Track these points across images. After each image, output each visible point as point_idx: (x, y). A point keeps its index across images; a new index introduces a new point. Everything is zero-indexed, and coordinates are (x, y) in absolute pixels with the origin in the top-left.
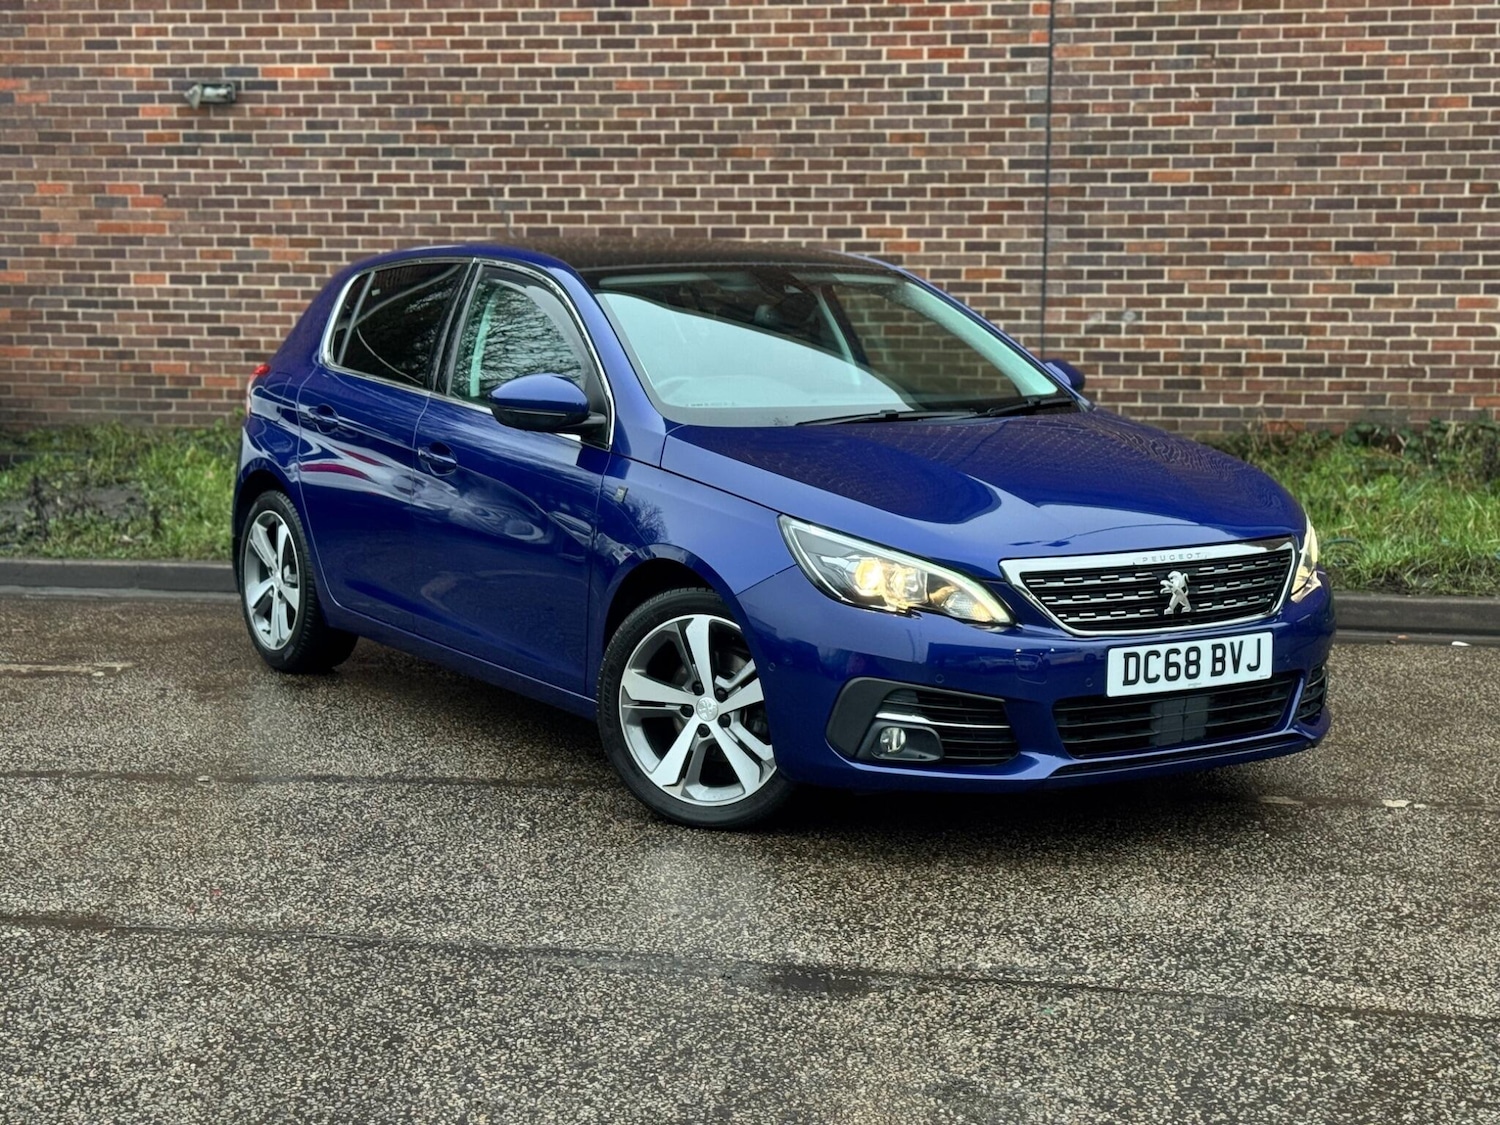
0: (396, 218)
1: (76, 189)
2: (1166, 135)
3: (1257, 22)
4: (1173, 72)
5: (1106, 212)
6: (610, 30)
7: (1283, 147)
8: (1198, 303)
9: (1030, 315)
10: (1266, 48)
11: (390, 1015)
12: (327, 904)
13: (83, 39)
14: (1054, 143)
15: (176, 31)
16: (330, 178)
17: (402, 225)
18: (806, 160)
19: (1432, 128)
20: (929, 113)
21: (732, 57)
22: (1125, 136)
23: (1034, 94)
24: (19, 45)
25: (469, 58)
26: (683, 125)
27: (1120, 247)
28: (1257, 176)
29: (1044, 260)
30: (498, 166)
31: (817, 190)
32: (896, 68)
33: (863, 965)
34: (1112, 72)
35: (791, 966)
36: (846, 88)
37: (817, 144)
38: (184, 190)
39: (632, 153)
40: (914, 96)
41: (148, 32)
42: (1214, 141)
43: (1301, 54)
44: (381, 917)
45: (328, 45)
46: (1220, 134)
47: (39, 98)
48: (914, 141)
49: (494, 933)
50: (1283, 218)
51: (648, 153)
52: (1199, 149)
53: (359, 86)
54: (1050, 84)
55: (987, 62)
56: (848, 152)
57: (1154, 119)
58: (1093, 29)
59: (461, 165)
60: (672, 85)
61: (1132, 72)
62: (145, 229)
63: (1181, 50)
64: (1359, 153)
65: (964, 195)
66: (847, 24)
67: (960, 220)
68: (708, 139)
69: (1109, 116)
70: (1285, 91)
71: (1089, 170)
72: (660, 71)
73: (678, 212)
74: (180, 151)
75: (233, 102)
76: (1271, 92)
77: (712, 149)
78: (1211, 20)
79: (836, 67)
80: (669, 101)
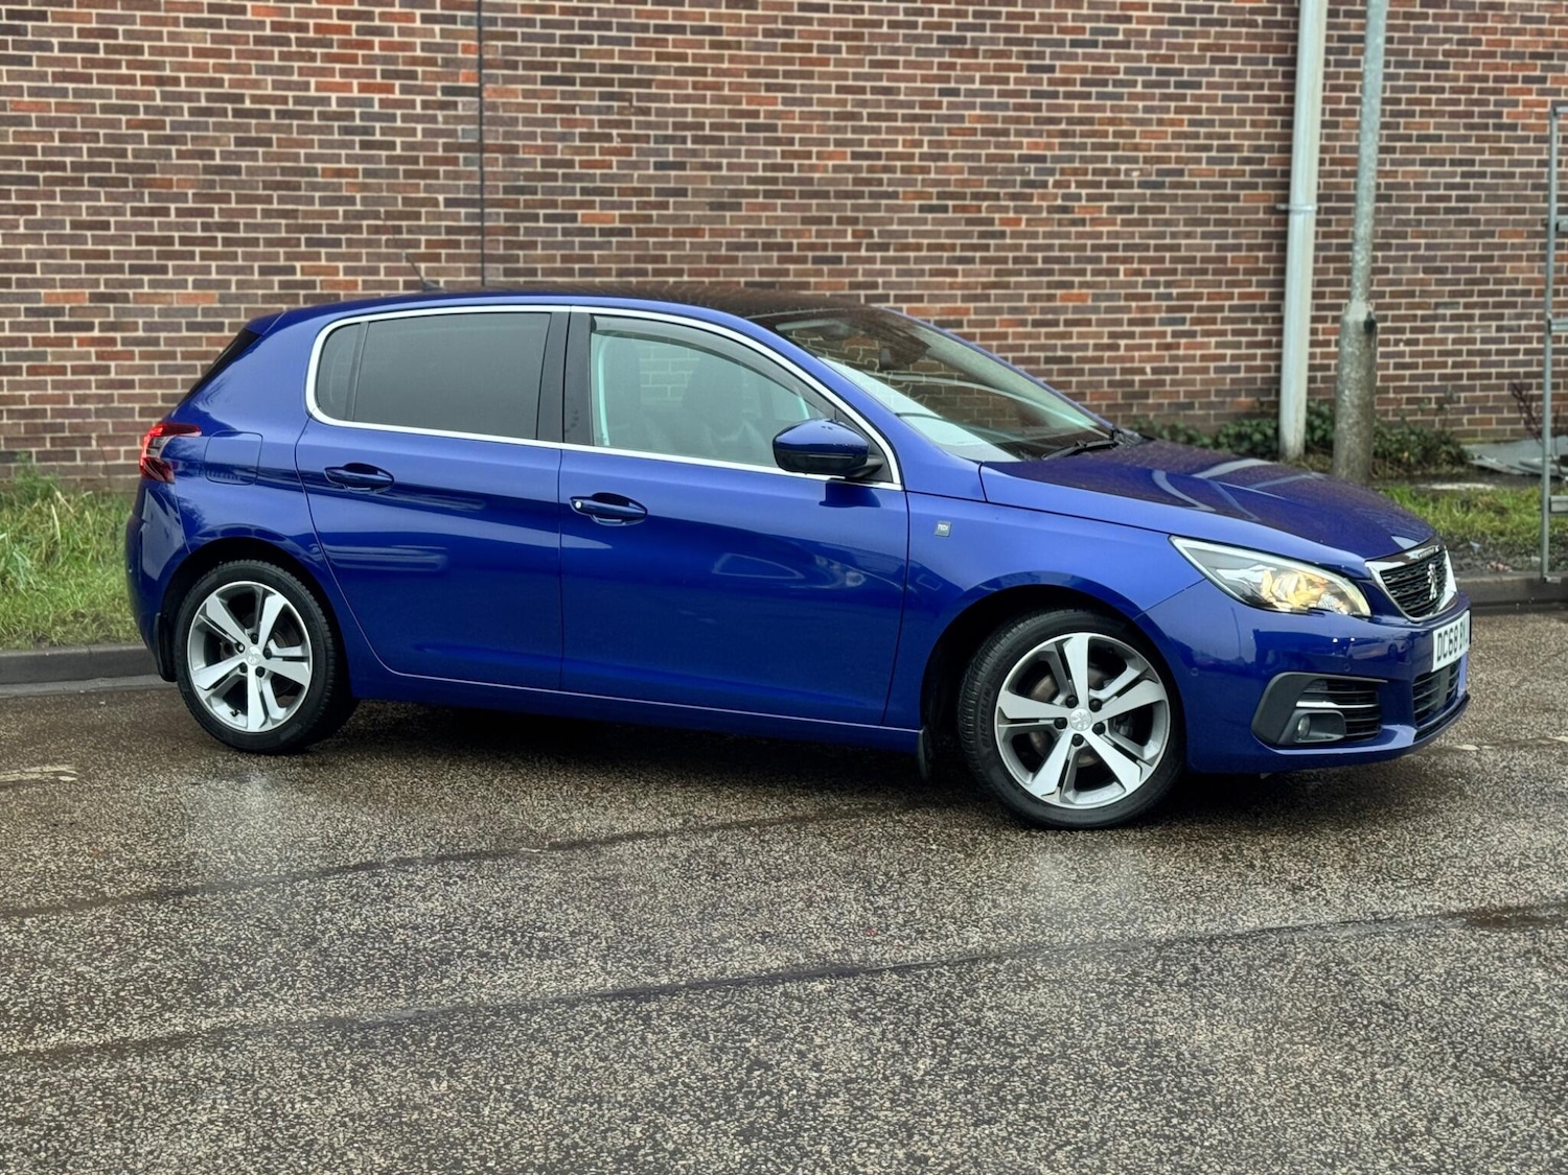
2: (592, 178)
3: (668, 74)
4: (596, 118)
5: (539, 252)
6: (2, 44)
7: (696, 193)
10: (677, 99)
14: (487, 183)
18: (233, 193)
19: (820, 179)
20: (361, 148)
21: (145, 80)
22: (554, 177)
23: (465, 132)
26: (91, 152)
28: (675, 219)
31: (246, 225)
34: (539, 115)
36: (273, 119)
37: (244, 177)
39: (34, 181)
40: (346, 131)
42: (635, 185)
43: (708, 106)
46: (641, 179)
48: (347, 176)
50: (698, 259)
51: (49, 181)
52: (623, 192)
54: (481, 124)
55: (418, 99)
56: (278, 186)
57: (581, 162)
58: (521, 72)
60: (78, 108)
61: (559, 116)
63: (603, 96)
64: (761, 200)
65: (400, 233)
66: (272, 53)
67: (398, 258)
68: (120, 168)
69: (539, 157)
70: (696, 140)
71: (522, 210)
72: (64, 93)
73: (90, 247)
76: (684, 140)
77: (126, 179)
78: (628, 69)
79: (262, 96)
80: (75, 126)
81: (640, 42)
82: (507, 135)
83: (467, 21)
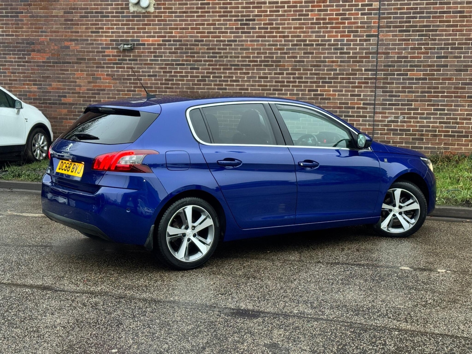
0: (179, 84)
1: (87, 75)
2: (414, 62)
3: (443, 27)
4: (417, 42)
5: (394, 85)
6: (244, 28)
7: (451, 66)
8: (423, 114)
9: (370, 117)
10: (446, 35)
11: (121, 317)
12: (115, 286)
13: (90, 30)
14: (378, 64)
15: (117, 28)
16: (160, 72)
17: (180, 86)
18: (302, 68)
20: (340, 54)
21: (280, 37)
22: (401, 62)
23: (373, 48)
24: (72, 32)
25: (202, 37)
26: (265, 57)
27: (399, 96)
28: (443, 75)
29: (375, 100)
30: (209, 69)
31: (305, 77)
32: (330, 40)
33: (260, 310)
34: (397, 42)
35: (240, 309)
36: (314, 46)
37: (305, 63)
38: (118, 75)
39: (249, 65)
40: (335, 49)
41: (109, 28)
42: (429, 64)
43: (457, 37)
44: (128, 290)
45: (160, 32)
46: (431, 62)
47: (77, 48)
48: (335, 63)
49: (158, 296)
50: (450, 88)
51: (254, 66)
52: (424, 66)
53: (169, 45)
54: (378, 46)
55: (358, 39)
56: (314, 66)
57: (410, 57)
58: (392, 29)
59: (198, 69)
60: (262, 45)
61: (404, 42)
62: (106, 86)
63: (419, 35)
65: (350, 79)
66: (316, 27)
67: (349, 87)
68: (272, 61)
69: (396, 56)
70: (452, 49)
71: (389, 72)
72: (258, 41)
73: (263, 84)
74: (117, 64)
75: (132, 49)
76: (448, 49)
77: (273, 65)
78: (429, 26)
79: (312, 40)
80: (261, 50)
81: (434, 17)
82: (386, 49)
83: (375, 14)
